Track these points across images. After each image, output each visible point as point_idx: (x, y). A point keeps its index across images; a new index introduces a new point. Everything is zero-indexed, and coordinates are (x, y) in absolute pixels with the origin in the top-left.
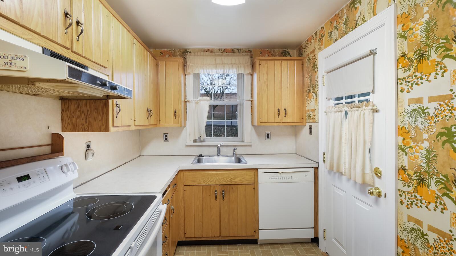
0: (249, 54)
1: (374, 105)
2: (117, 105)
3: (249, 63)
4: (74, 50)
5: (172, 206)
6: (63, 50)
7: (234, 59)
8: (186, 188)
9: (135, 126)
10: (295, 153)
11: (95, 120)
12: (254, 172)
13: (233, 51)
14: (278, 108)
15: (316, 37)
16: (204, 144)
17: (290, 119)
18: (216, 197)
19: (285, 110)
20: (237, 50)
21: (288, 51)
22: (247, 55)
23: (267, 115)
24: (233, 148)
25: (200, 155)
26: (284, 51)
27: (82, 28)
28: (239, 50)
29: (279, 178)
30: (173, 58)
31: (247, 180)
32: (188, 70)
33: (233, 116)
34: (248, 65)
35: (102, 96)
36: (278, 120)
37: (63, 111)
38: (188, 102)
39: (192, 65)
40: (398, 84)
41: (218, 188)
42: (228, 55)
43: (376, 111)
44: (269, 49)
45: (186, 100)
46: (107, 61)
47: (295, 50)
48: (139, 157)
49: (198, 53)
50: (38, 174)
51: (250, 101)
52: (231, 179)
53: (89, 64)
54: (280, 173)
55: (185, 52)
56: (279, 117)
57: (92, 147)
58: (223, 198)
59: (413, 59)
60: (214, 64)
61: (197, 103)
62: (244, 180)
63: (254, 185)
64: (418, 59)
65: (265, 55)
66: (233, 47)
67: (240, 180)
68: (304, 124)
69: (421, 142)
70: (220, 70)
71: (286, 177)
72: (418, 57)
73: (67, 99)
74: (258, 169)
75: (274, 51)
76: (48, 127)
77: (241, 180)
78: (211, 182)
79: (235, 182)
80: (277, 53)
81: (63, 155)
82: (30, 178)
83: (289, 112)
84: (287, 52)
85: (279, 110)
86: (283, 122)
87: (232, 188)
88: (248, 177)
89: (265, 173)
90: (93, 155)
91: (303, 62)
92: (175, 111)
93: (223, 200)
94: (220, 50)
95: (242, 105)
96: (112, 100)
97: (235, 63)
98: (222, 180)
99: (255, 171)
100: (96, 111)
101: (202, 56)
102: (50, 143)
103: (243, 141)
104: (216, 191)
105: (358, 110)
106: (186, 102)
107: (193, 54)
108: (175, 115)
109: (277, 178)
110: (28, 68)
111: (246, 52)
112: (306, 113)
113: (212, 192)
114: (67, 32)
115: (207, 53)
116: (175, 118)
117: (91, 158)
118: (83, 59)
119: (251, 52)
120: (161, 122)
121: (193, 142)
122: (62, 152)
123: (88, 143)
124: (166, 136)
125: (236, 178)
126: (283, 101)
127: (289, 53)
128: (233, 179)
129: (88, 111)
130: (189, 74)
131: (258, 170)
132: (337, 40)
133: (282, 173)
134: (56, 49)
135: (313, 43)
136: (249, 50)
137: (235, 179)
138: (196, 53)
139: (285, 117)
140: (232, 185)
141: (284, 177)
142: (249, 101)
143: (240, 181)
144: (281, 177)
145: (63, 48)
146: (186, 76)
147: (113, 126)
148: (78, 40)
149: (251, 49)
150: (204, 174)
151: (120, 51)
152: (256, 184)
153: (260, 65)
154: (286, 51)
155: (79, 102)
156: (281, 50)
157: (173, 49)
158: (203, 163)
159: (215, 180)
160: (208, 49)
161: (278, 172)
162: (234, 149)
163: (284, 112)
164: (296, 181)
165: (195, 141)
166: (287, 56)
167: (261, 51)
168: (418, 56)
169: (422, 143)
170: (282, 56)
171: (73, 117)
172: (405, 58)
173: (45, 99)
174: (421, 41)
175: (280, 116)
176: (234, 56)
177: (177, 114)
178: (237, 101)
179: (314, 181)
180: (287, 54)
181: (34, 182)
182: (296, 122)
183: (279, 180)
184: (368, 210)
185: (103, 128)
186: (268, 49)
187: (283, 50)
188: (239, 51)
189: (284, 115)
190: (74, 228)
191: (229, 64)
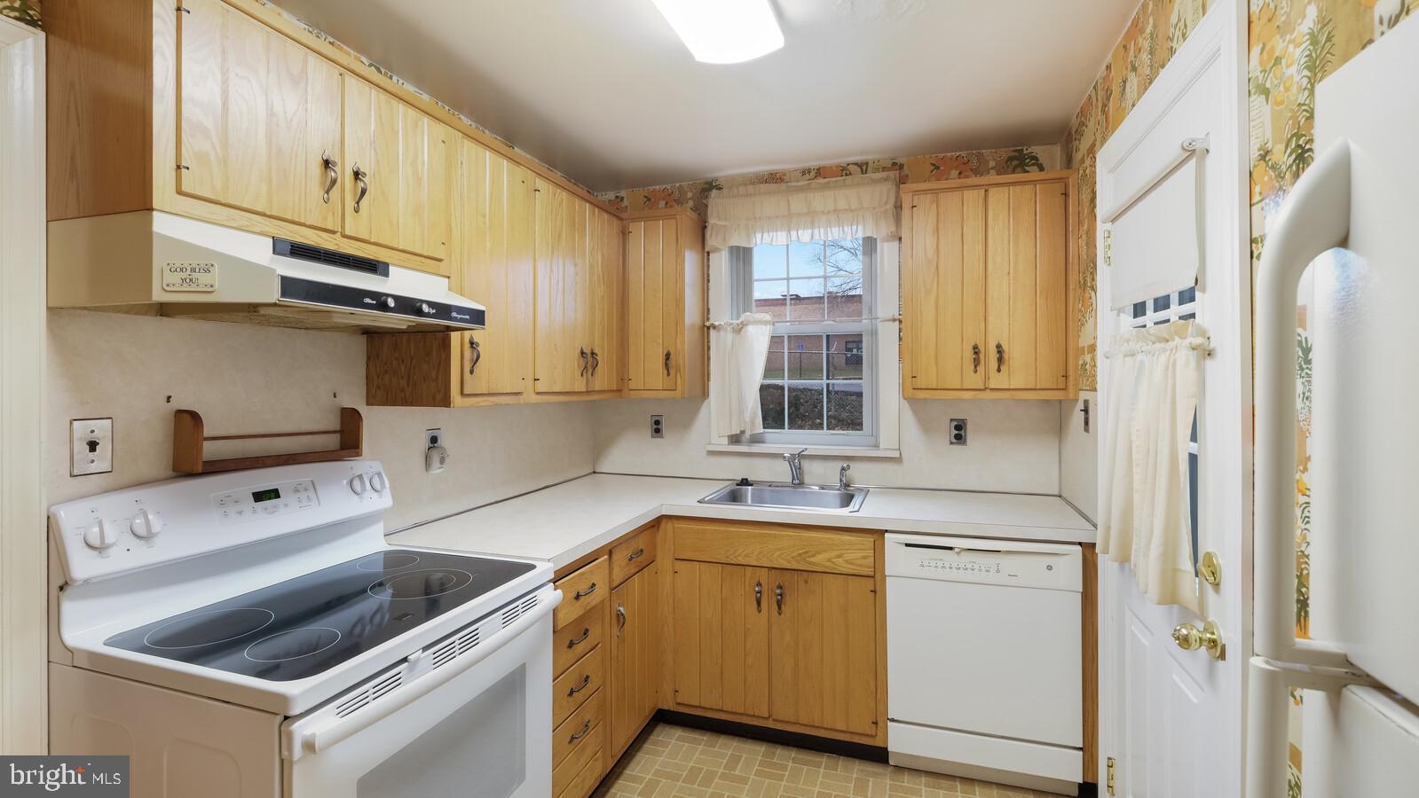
0: (893, 174)
1: (1202, 332)
2: (472, 343)
3: (890, 206)
4: (348, 232)
5: (619, 605)
6: (320, 237)
7: (844, 197)
8: (680, 566)
9: (538, 393)
10: (1056, 493)
11: (425, 380)
12: (872, 540)
13: (843, 171)
14: (973, 344)
15: (1097, 100)
16: (756, 448)
17: (1018, 375)
18: (759, 602)
19: (999, 346)
20: (856, 167)
21: (1029, 151)
22: (886, 179)
23: (936, 363)
24: (839, 465)
25: (743, 479)
26: (1016, 154)
27: (365, 183)
28: (863, 167)
29: (954, 565)
30: (677, 208)
31: (852, 564)
32: (712, 241)
33: (855, 363)
34: (886, 211)
35: (405, 327)
36: (974, 380)
37: (369, 358)
38: (714, 328)
39: (724, 223)
40: (1252, 257)
41: (763, 576)
42: (826, 187)
43: (1209, 355)
44: (963, 154)
45: (707, 324)
46: (443, 243)
47: (1059, 144)
48: (590, 474)
49: (740, 188)
50: (297, 491)
51: (898, 322)
52: (803, 556)
53: (390, 257)
54: (956, 550)
55: (706, 188)
56: (976, 372)
57: (442, 442)
58: (780, 608)
59: (1285, 170)
60: (784, 217)
61: (739, 330)
62: (840, 560)
63: (873, 580)
64: (1294, 168)
65: (949, 174)
66: (843, 161)
67: (829, 560)
68: (1071, 396)
69: (1301, 468)
70: (800, 232)
71: (976, 567)
72: (1294, 161)
73: (375, 333)
74: (887, 531)
75: (980, 157)
76: (335, 394)
77: (834, 560)
78: (746, 556)
79: (814, 564)
80: (992, 164)
81: (359, 454)
82: (279, 497)
83: (1015, 354)
84: (1025, 155)
85: (976, 350)
86: (991, 387)
87: (806, 582)
88: (855, 555)
89: (907, 545)
90: (442, 461)
91: (1066, 186)
92: (668, 356)
93: (780, 614)
94: (805, 172)
95: (874, 333)
96: (459, 332)
97: (847, 208)
98: (777, 554)
99: (876, 536)
100: (427, 359)
101: (751, 195)
102: (338, 427)
103: (877, 446)
104: (759, 584)
105: (1164, 350)
106: (708, 328)
107: (725, 191)
108: (667, 365)
109: (947, 565)
110: (216, 286)
111: (884, 169)
112: (1077, 357)
113: (747, 588)
114: (328, 199)
115: (764, 187)
116: (668, 375)
117: (439, 468)
118: (374, 247)
119: (901, 167)
120: (632, 385)
121: (727, 443)
122: (358, 448)
123: (435, 433)
124: (657, 423)
125: (819, 553)
126: (991, 319)
127: (1036, 159)
128: (810, 554)
129: (412, 359)
130: (717, 250)
131: (887, 535)
132: (1133, 105)
133: (962, 553)
134: (302, 236)
135: (1092, 119)
136: (894, 164)
137: (813, 556)
138: (735, 190)
139: (999, 370)
140: (806, 573)
141: (969, 566)
142: (894, 320)
143: (828, 564)
144: (962, 566)
145: (320, 233)
146: (708, 255)
147: (462, 393)
148: (357, 211)
149: (901, 160)
150: (726, 531)
151: (484, 216)
152: (878, 577)
153: (913, 207)
154: (1025, 152)
155: (396, 340)
156: (1005, 153)
157: (677, 185)
158: (746, 502)
159: (756, 553)
160: (772, 174)
161: (951, 548)
162: (843, 469)
163: (993, 355)
164: (1013, 581)
165: (735, 439)
166: (1027, 168)
167: (934, 162)
168: (1294, 156)
169: (1303, 472)
170: (1010, 169)
171: (386, 372)
172: (1267, 162)
173: (327, 334)
174: (1299, 101)
175: (981, 368)
176: (844, 186)
177: (672, 362)
178: (864, 321)
179: (1081, 590)
180: (1028, 160)
181: (286, 505)
182: (1040, 389)
183: (954, 575)
184: (1195, 700)
185: (439, 396)
186: (958, 154)
187: (1014, 151)
188: (862, 169)
189: (994, 364)
190: (377, 618)
191: (829, 212)
